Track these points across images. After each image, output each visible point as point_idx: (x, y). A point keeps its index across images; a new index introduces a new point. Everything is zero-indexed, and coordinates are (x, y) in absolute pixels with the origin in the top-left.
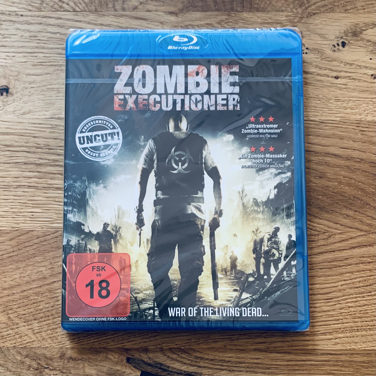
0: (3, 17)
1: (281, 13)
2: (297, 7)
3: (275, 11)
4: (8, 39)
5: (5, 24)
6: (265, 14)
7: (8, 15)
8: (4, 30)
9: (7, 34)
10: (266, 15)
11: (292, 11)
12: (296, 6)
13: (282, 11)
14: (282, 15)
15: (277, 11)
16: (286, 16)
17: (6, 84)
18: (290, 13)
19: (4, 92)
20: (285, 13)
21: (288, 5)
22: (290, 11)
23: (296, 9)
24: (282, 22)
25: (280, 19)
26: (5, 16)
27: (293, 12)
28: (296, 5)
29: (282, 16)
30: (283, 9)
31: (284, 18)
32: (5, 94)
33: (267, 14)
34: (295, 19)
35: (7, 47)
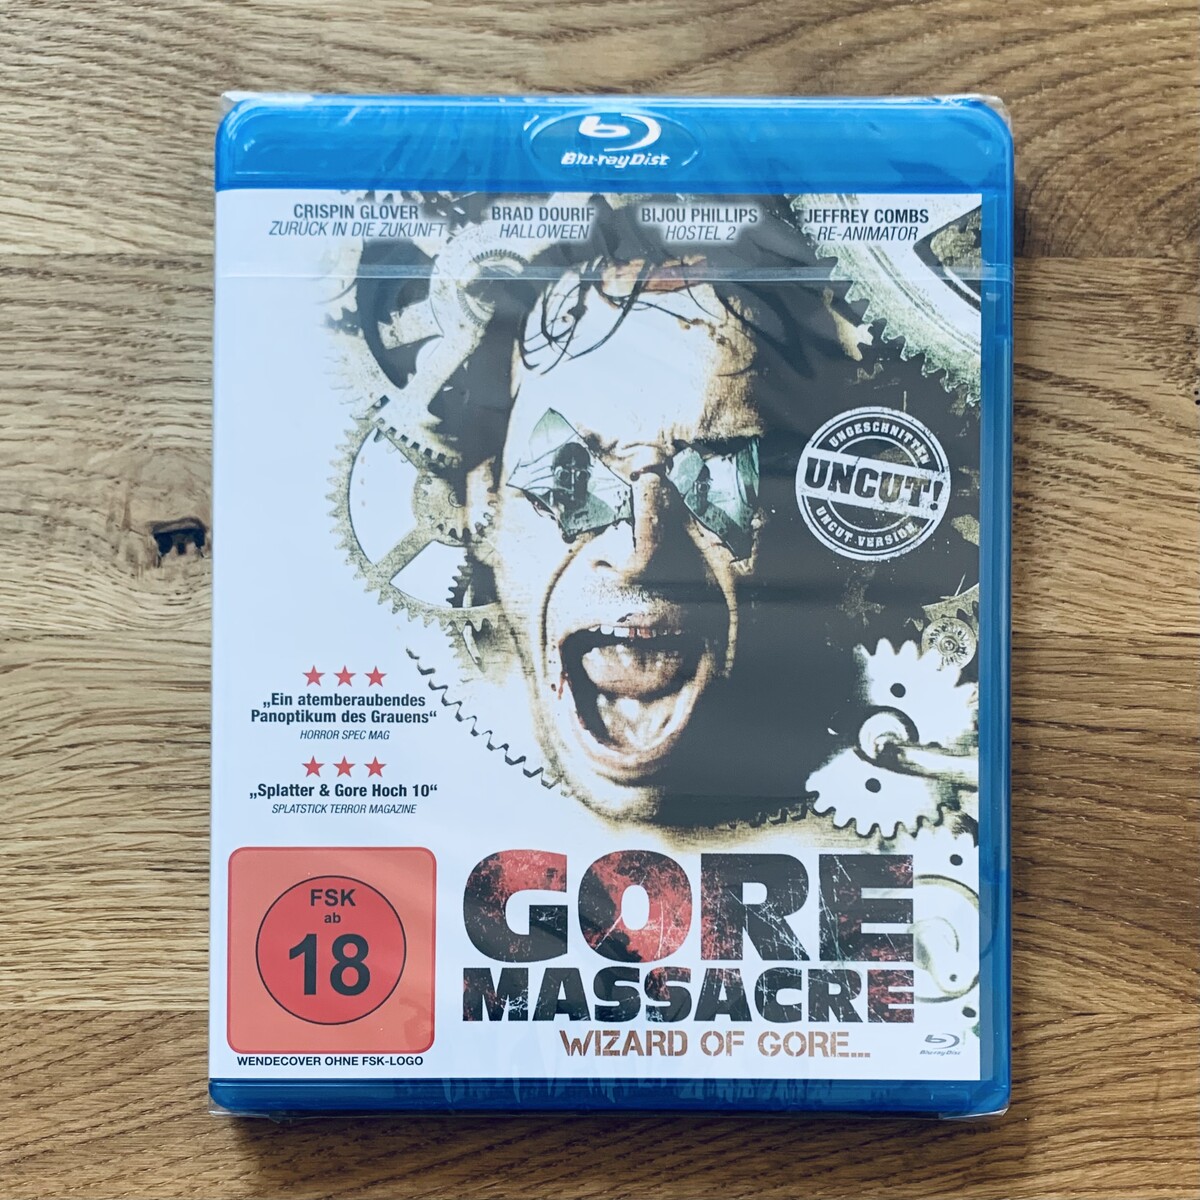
0: (177, 277)
1: (1125, 261)
2: (1179, 239)
3: (1106, 255)
4: (195, 355)
5: (182, 302)
6: (1072, 263)
7: (193, 270)
8: (181, 321)
9: (190, 338)
10: (1073, 267)
11: (1162, 253)
12: (1177, 234)
13: (1130, 253)
14: (1127, 268)
15: (1112, 253)
16: (1144, 272)
17: (193, 514)
18: (1156, 261)
19: (190, 541)
20: (1138, 262)
21: (1148, 231)
22: (1157, 253)
23: (1176, 247)
24: (1127, 291)
25: (1121, 281)
26: (180, 272)
27: (1166, 256)
28: (1175, 231)
29: (1126, 272)
30: (1134, 244)
31: (1135, 279)
32: (191, 547)
33: (1078, 264)
34: (1170, 281)
35: (193, 384)
